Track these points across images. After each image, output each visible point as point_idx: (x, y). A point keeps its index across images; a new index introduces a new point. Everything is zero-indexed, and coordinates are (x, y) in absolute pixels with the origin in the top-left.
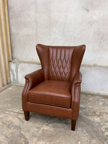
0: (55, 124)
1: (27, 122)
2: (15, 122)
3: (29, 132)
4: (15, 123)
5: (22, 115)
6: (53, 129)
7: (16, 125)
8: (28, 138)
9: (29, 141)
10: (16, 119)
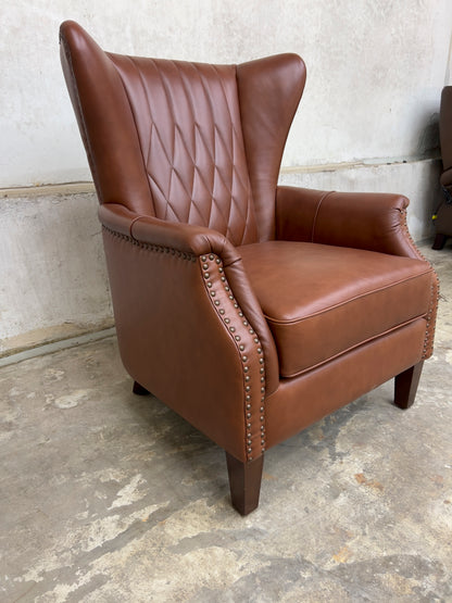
0: (343, 431)
1: (259, 513)
2: (216, 573)
3: (345, 535)
4: (224, 574)
5: (171, 519)
6: (369, 448)
7: (243, 574)
8: (391, 552)
9: (414, 553)
10: (189, 556)
